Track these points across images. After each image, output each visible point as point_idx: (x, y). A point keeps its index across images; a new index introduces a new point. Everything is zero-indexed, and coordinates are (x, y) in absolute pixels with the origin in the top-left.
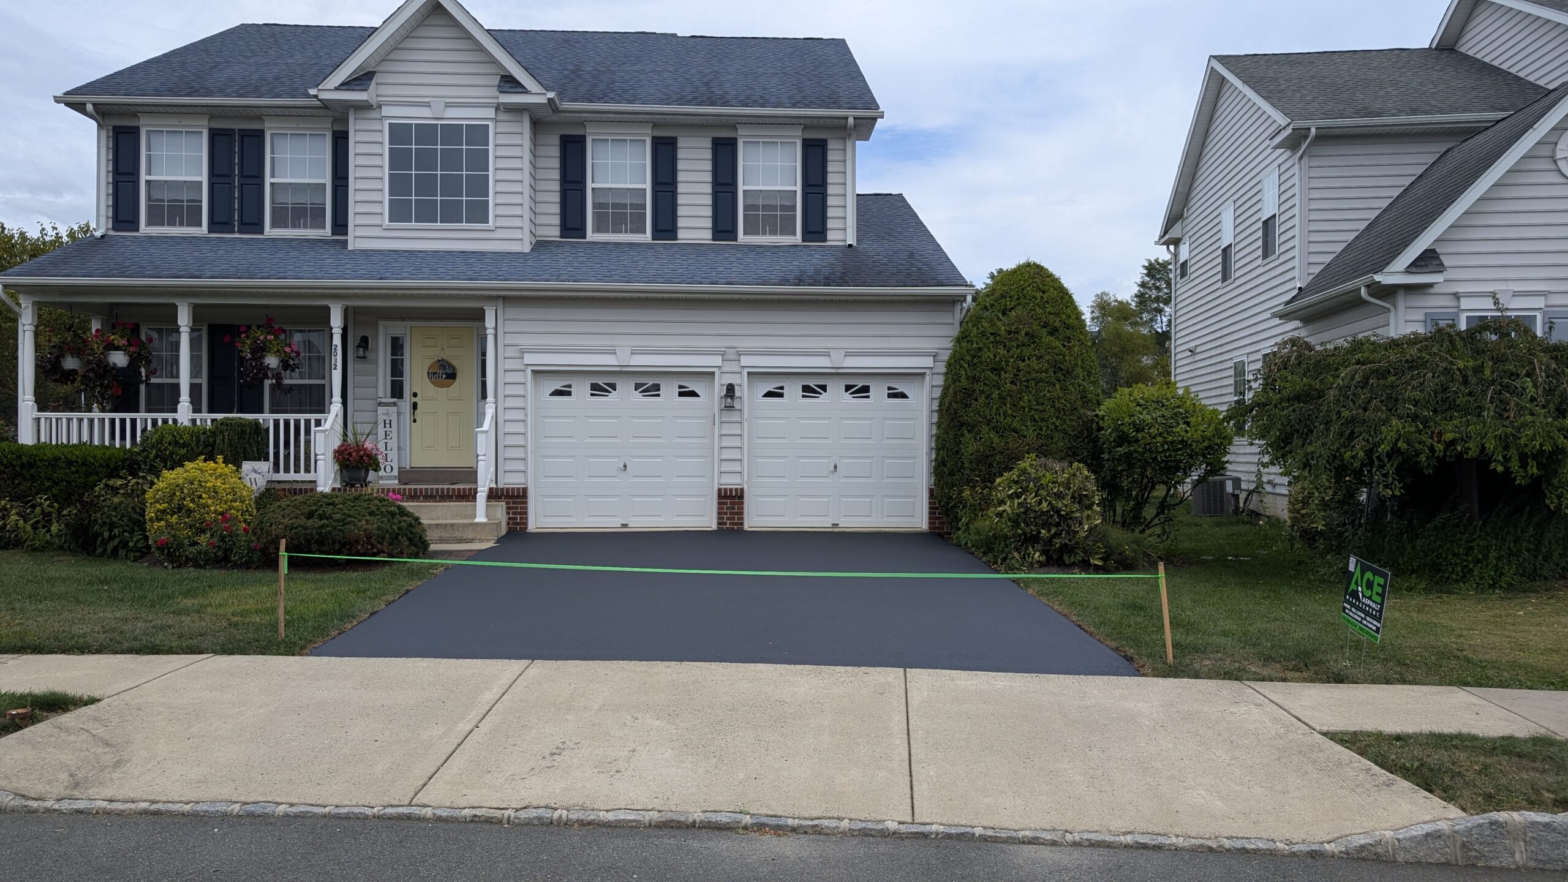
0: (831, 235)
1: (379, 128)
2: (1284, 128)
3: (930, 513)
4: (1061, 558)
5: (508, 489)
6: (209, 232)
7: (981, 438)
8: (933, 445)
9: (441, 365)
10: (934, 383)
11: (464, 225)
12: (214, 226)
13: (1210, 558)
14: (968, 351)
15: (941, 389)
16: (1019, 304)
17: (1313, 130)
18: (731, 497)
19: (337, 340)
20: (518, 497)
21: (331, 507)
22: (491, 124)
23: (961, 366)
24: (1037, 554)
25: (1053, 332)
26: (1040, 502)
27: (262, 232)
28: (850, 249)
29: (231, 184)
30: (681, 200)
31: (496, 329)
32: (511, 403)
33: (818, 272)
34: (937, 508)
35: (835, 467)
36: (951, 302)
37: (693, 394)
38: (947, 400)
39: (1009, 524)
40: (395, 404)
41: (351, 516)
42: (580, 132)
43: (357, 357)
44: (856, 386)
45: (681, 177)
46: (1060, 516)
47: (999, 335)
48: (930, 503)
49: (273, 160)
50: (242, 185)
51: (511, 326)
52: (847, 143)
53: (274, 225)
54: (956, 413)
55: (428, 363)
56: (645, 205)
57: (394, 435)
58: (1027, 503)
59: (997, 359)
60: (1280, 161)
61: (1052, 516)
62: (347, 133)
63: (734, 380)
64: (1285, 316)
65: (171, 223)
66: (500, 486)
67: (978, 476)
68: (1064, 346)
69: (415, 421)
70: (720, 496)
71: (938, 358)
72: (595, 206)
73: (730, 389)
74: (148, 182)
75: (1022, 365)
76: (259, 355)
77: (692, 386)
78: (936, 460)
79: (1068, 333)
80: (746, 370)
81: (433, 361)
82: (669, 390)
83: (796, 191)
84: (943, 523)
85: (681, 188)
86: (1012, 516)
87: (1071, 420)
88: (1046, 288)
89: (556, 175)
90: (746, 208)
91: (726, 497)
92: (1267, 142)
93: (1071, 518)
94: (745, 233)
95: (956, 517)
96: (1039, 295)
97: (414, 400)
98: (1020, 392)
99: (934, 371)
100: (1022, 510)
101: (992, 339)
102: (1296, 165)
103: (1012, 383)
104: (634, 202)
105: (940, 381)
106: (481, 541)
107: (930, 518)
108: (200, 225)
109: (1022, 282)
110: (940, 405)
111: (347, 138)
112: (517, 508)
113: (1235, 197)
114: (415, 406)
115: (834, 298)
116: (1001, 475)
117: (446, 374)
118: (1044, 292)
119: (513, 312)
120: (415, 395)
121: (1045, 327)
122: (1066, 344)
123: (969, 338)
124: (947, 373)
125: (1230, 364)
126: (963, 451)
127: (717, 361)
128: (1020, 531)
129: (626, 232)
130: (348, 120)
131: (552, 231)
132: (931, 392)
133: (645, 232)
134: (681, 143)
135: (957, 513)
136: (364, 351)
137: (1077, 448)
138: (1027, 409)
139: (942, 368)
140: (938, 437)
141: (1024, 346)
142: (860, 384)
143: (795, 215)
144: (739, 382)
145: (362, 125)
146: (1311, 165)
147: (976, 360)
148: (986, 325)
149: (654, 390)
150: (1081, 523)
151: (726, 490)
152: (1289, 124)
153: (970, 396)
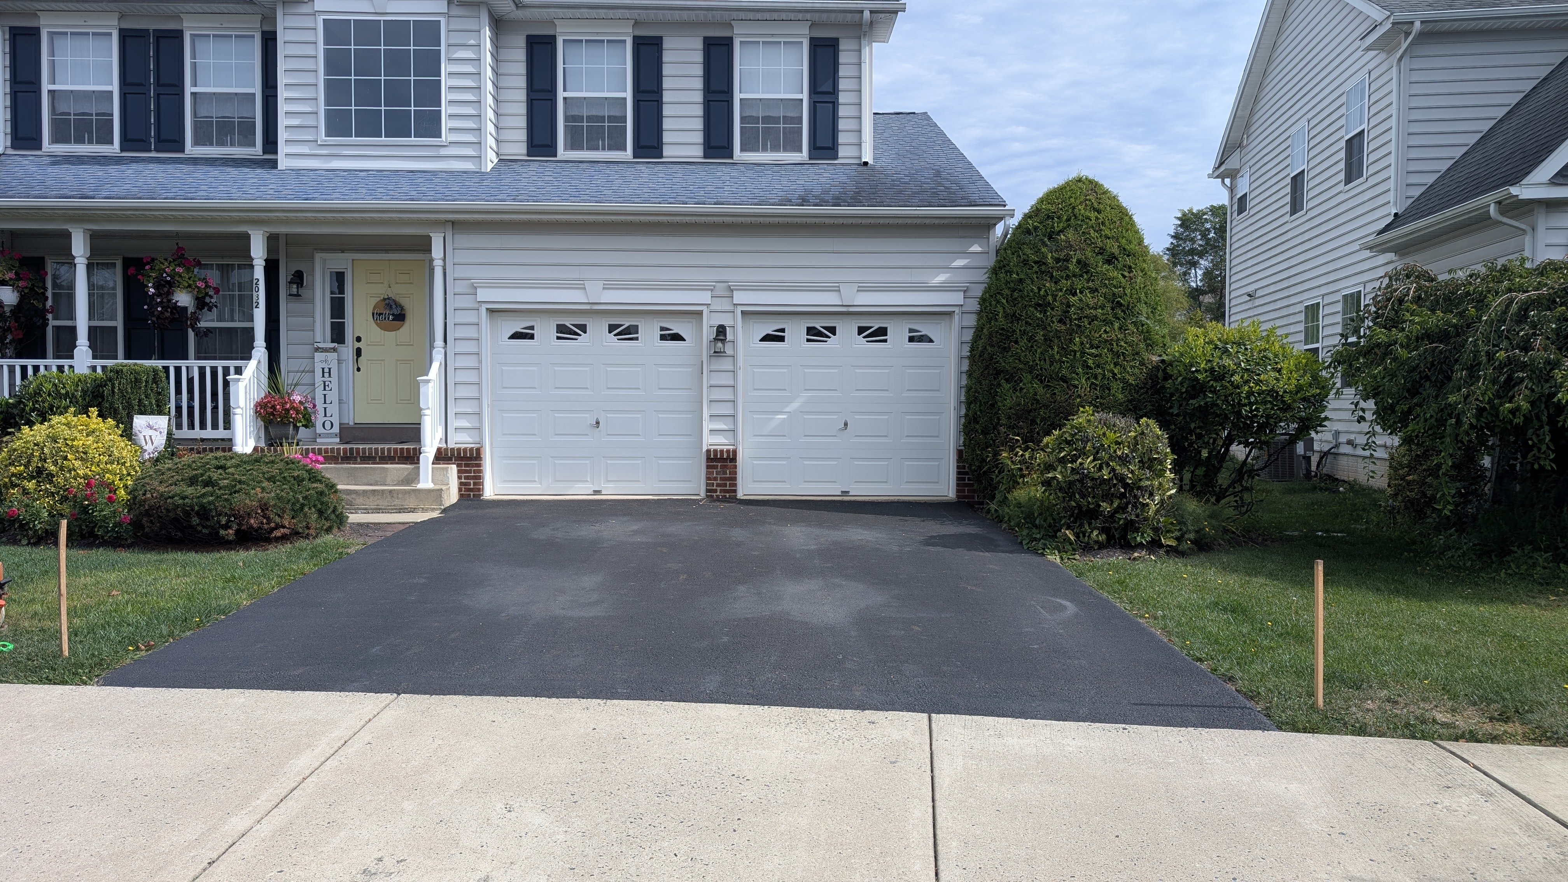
0: (842, 152)
1: (312, 25)
2: (1381, 24)
3: (958, 479)
4: (1124, 537)
5: (459, 450)
6: (122, 150)
7: (1021, 389)
8: (963, 398)
9: (388, 305)
10: (965, 324)
11: (413, 140)
12: (128, 143)
13: (1296, 533)
14: (1007, 283)
15: (974, 330)
16: (1069, 226)
17: (1417, 25)
18: (722, 459)
19: (259, 273)
20: (471, 458)
21: (220, 471)
22: (443, 21)
23: (998, 302)
24: (1095, 533)
25: (1111, 260)
26: (1100, 468)
27: (182, 150)
28: (865, 168)
29: (146, 94)
30: (667, 110)
31: (444, 260)
32: (462, 347)
33: (826, 192)
34: (966, 473)
35: (846, 424)
36: (986, 225)
37: (677, 337)
38: (980, 343)
39: (1060, 495)
40: (334, 350)
41: (244, 483)
42: (551, 33)
43: (290, 295)
44: (871, 327)
45: (667, 83)
46: (1126, 486)
47: (1044, 264)
48: (958, 467)
49: (194, 66)
50: (158, 96)
51: (462, 256)
52: (863, 42)
53: (197, 142)
54: (991, 358)
55: (373, 301)
56: (626, 117)
57: (334, 385)
58: (1083, 469)
59: (1042, 293)
60: (1371, 66)
61: (1115, 485)
62: (275, 33)
63: (725, 320)
64: (1377, 248)
65: (79, 140)
66: (451, 445)
67: (1018, 435)
68: (1124, 276)
69: (359, 369)
70: (709, 459)
71: (968, 294)
72: (567, 119)
73: (721, 330)
74: (51, 92)
75: (1073, 299)
76: (166, 289)
77: (676, 328)
78: (966, 415)
79: (1129, 261)
80: (740, 309)
81: (379, 299)
82: (649, 332)
83: (802, 100)
84: (974, 491)
85: (667, 97)
86: (1064, 485)
87: (1132, 367)
88: (1101, 206)
89: (522, 82)
90: (743, 119)
91: (715, 459)
92: (1358, 43)
93: (1139, 488)
94: (742, 150)
95: (990, 485)
96: (1093, 215)
97: (357, 345)
98: (1071, 332)
99: (964, 309)
100: (1077, 477)
101: (1036, 268)
102: (1394, 69)
103: (1060, 321)
104: (612, 113)
105: (971, 321)
106: (424, 510)
107: (958, 485)
108: (111, 142)
109: (1072, 200)
110: (972, 350)
111: (276, 39)
112: (470, 472)
113: (1310, 115)
114: (359, 352)
115: (845, 221)
116: (1048, 433)
117: (393, 315)
118: (1099, 212)
119: (464, 240)
120: (359, 339)
121: (1101, 254)
122: (1126, 274)
123: (1007, 268)
124: (981, 311)
125: (1301, 308)
126: (999, 404)
127: (704, 297)
128: (1073, 504)
129: (604, 149)
130: (276, 18)
131: (519, 149)
132: (961, 335)
133: (625, 149)
134: (666, 44)
135: (992, 479)
136: (298, 288)
137: (1139, 401)
138: (1078, 354)
139: (974, 305)
140: (969, 389)
141: (1074, 276)
142: (876, 325)
143: (801, 128)
144: (731, 323)
145: (291, 21)
146: (1412, 67)
147: (1016, 294)
148: (1029, 252)
149: (628, 333)
150: (1151, 495)
151: (715, 451)
152: (1389, 17)
153: (1008, 338)
